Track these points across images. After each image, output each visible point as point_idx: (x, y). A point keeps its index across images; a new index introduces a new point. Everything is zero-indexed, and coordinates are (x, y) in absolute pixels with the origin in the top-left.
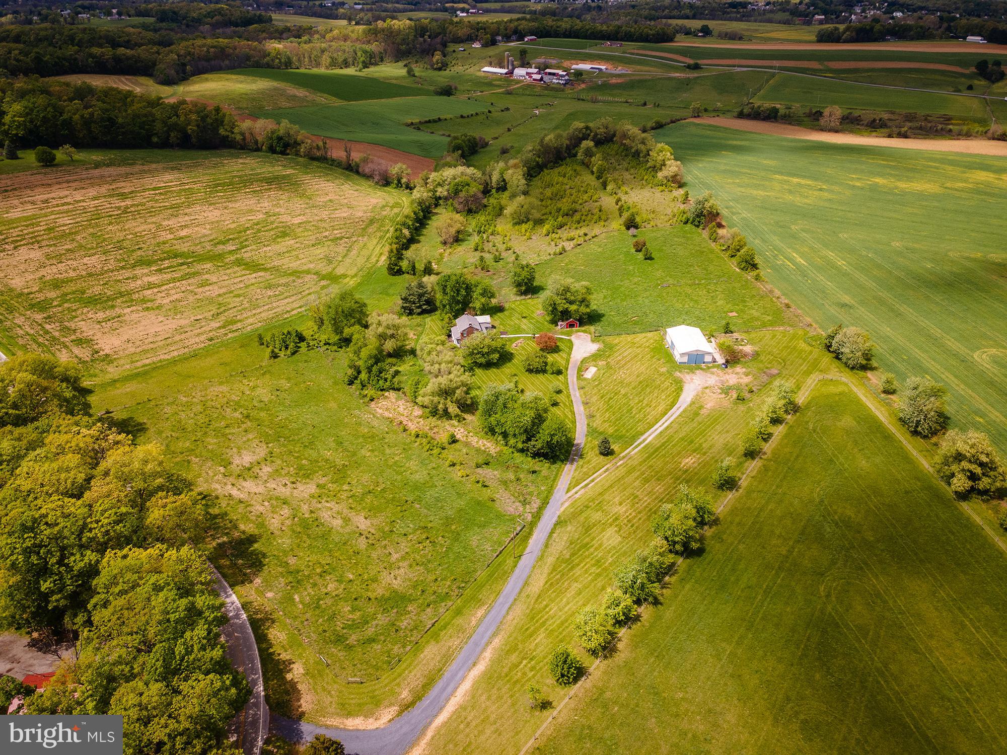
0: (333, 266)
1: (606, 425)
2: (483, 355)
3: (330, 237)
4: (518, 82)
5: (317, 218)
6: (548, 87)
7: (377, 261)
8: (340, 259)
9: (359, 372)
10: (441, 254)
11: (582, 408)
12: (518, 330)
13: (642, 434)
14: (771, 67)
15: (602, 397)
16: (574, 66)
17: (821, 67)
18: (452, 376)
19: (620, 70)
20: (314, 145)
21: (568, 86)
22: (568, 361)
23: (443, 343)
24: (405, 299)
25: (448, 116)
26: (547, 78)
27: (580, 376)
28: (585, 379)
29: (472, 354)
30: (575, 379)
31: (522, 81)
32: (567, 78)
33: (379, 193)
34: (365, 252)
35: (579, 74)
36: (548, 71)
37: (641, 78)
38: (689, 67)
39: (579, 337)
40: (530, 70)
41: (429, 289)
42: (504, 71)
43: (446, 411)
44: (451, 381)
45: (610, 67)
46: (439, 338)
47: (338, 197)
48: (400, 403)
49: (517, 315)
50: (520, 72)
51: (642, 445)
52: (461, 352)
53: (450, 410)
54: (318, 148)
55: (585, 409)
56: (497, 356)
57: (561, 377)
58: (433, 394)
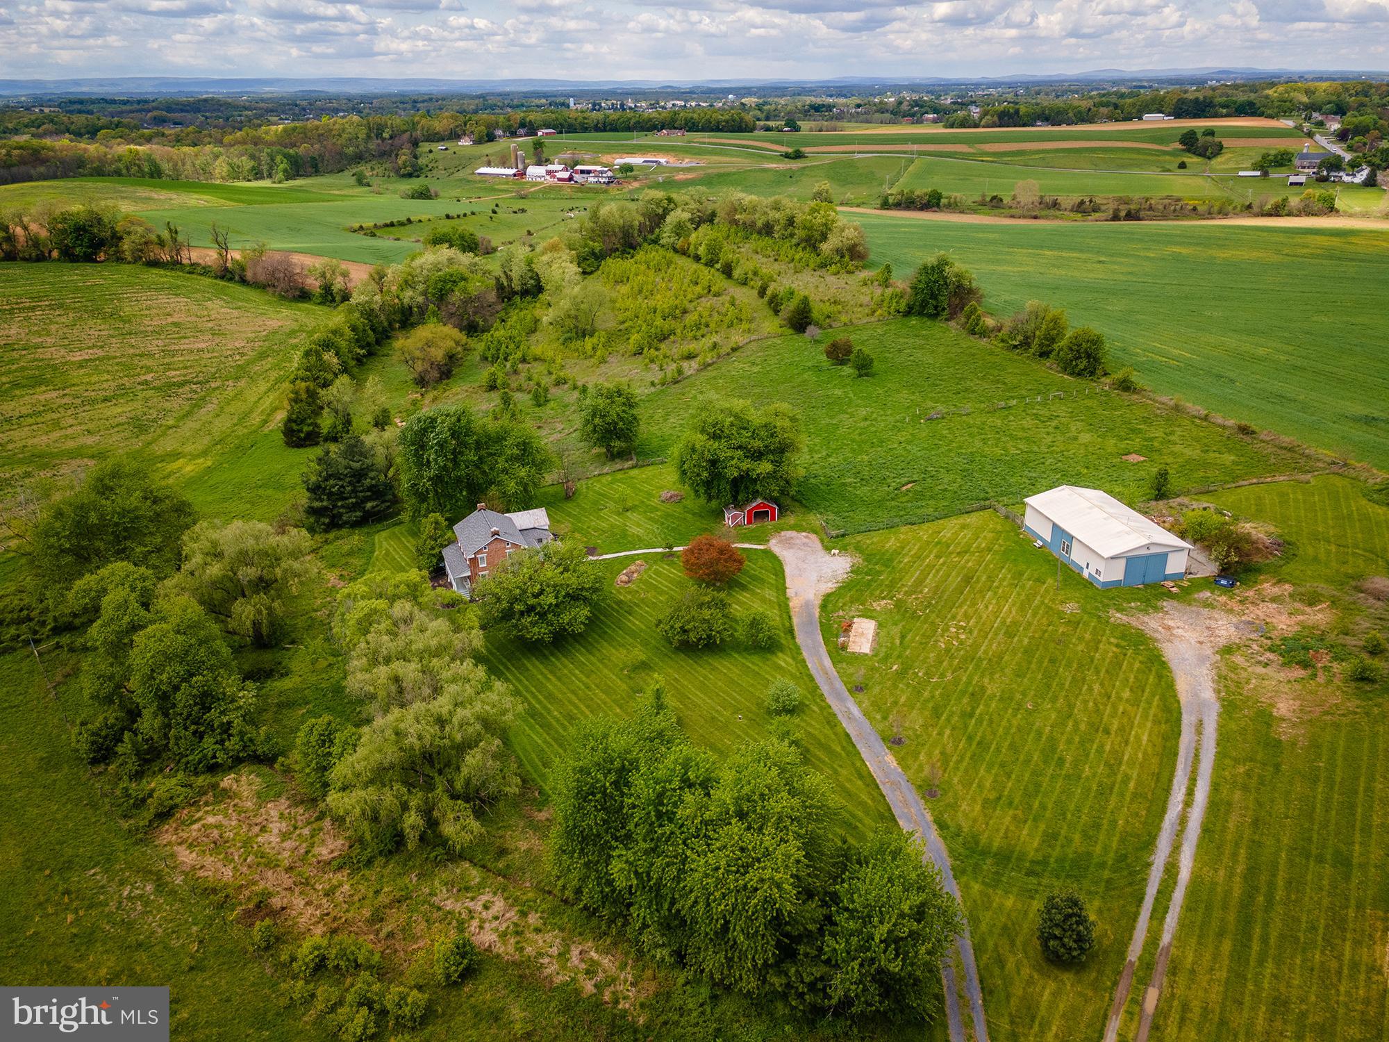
0: (149, 437)
1: (1005, 818)
2: (542, 615)
3: (155, 384)
4: (535, 184)
5: (132, 351)
6: (582, 188)
7: (266, 421)
8: (171, 422)
9: (134, 714)
10: (414, 403)
11: (890, 760)
12: (622, 540)
13: (1149, 843)
14: (905, 152)
15: (937, 712)
16: (617, 161)
17: (972, 151)
18: (442, 704)
19: (687, 162)
20: (153, 237)
21: (612, 185)
22: (784, 606)
23: (413, 593)
24: (315, 490)
25: (424, 217)
26: (577, 177)
27: (839, 652)
28: (858, 658)
29: (507, 615)
30: (828, 662)
31: (541, 183)
32: (610, 174)
33: (285, 312)
34: (238, 407)
35: (628, 169)
36: (579, 167)
37: (722, 171)
38: (787, 156)
39: (788, 543)
40: (551, 167)
41: (380, 460)
42: (512, 171)
43: (431, 835)
44: (441, 722)
45: (672, 160)
46: (401, 577)
47: (194, 319)
48: (273, 810)
49: (611, 505)
50: (534, 171)
51: (1179, 895)
52: (473, 616)
53: (448, 829)
54: (161, 243)
55: (901, 761)
56: (584, 612)
57: (782, 660)
58: (379, 777)
